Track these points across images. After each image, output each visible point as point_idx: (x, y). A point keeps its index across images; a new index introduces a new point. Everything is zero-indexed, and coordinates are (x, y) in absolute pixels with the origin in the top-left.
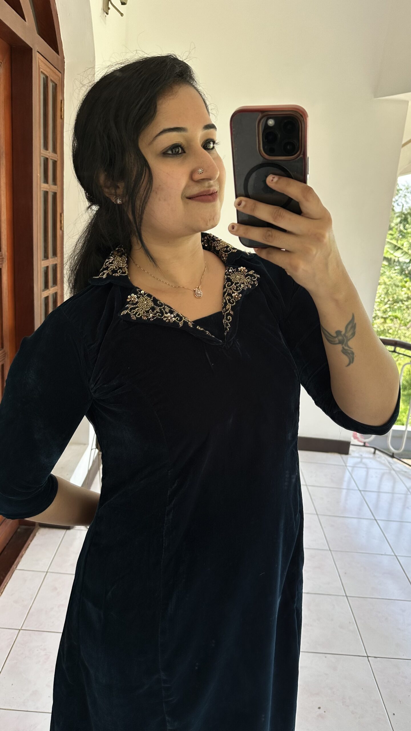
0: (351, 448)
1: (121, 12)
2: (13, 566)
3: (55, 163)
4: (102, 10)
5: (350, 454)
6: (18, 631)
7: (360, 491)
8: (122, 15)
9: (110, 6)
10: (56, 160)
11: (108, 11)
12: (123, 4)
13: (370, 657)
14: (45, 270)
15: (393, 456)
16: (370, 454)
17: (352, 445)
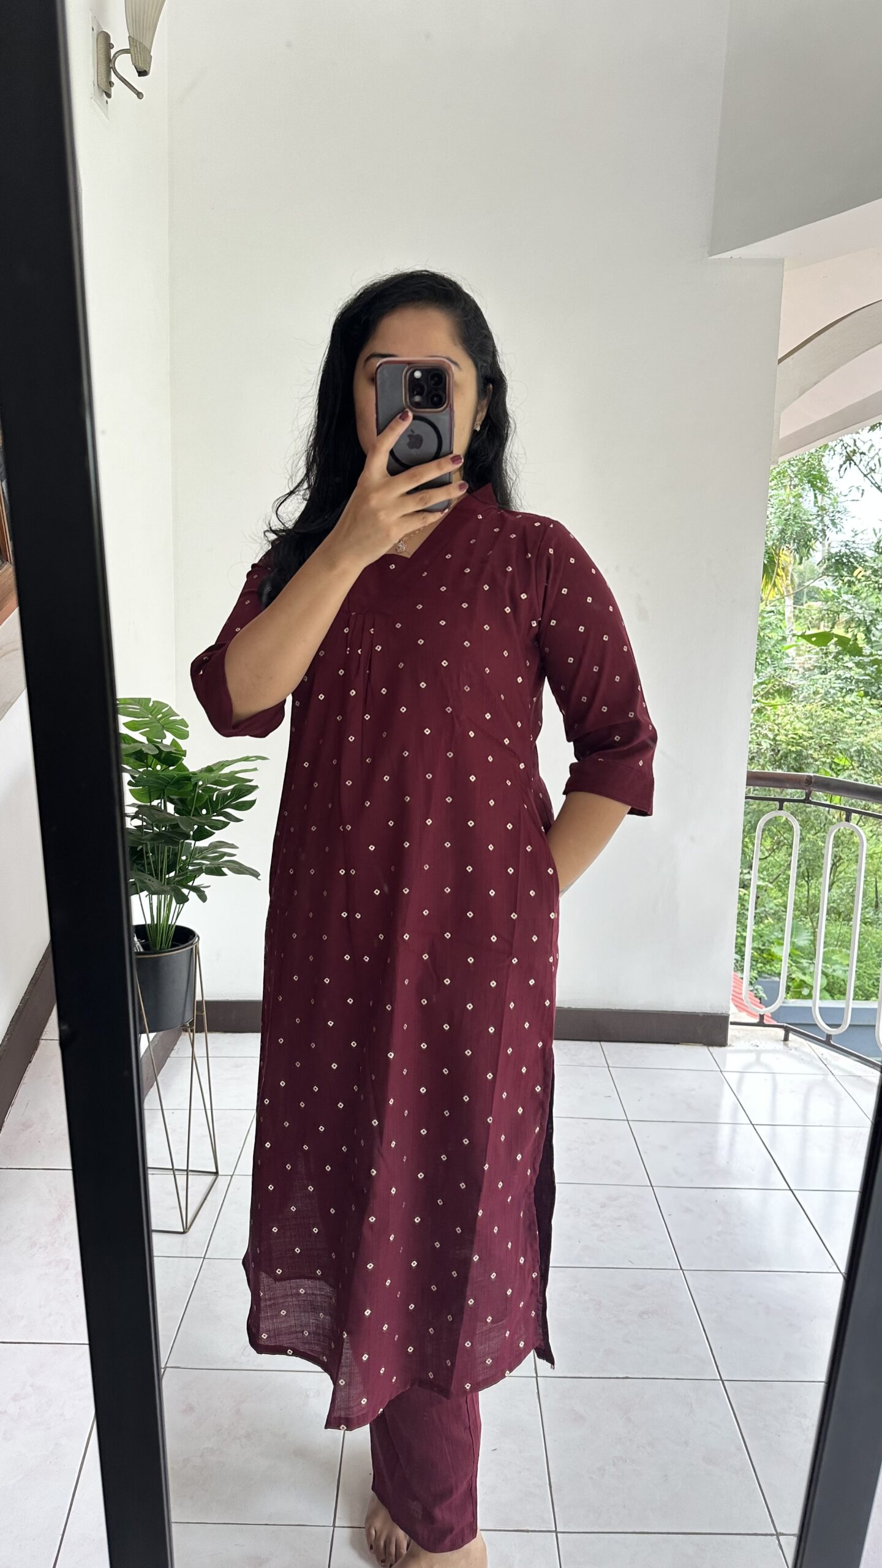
0: (732, 1030)
1: (137, 90)
4: (94, 85)
5: (730, 1045)
7: (753, 1125)
8: (139, 95)
9: (114, 78)
11: (111, 90)
12: (142, 73)
15: (827, 1042)
16: (777, 1041)
17: (733, 1023)
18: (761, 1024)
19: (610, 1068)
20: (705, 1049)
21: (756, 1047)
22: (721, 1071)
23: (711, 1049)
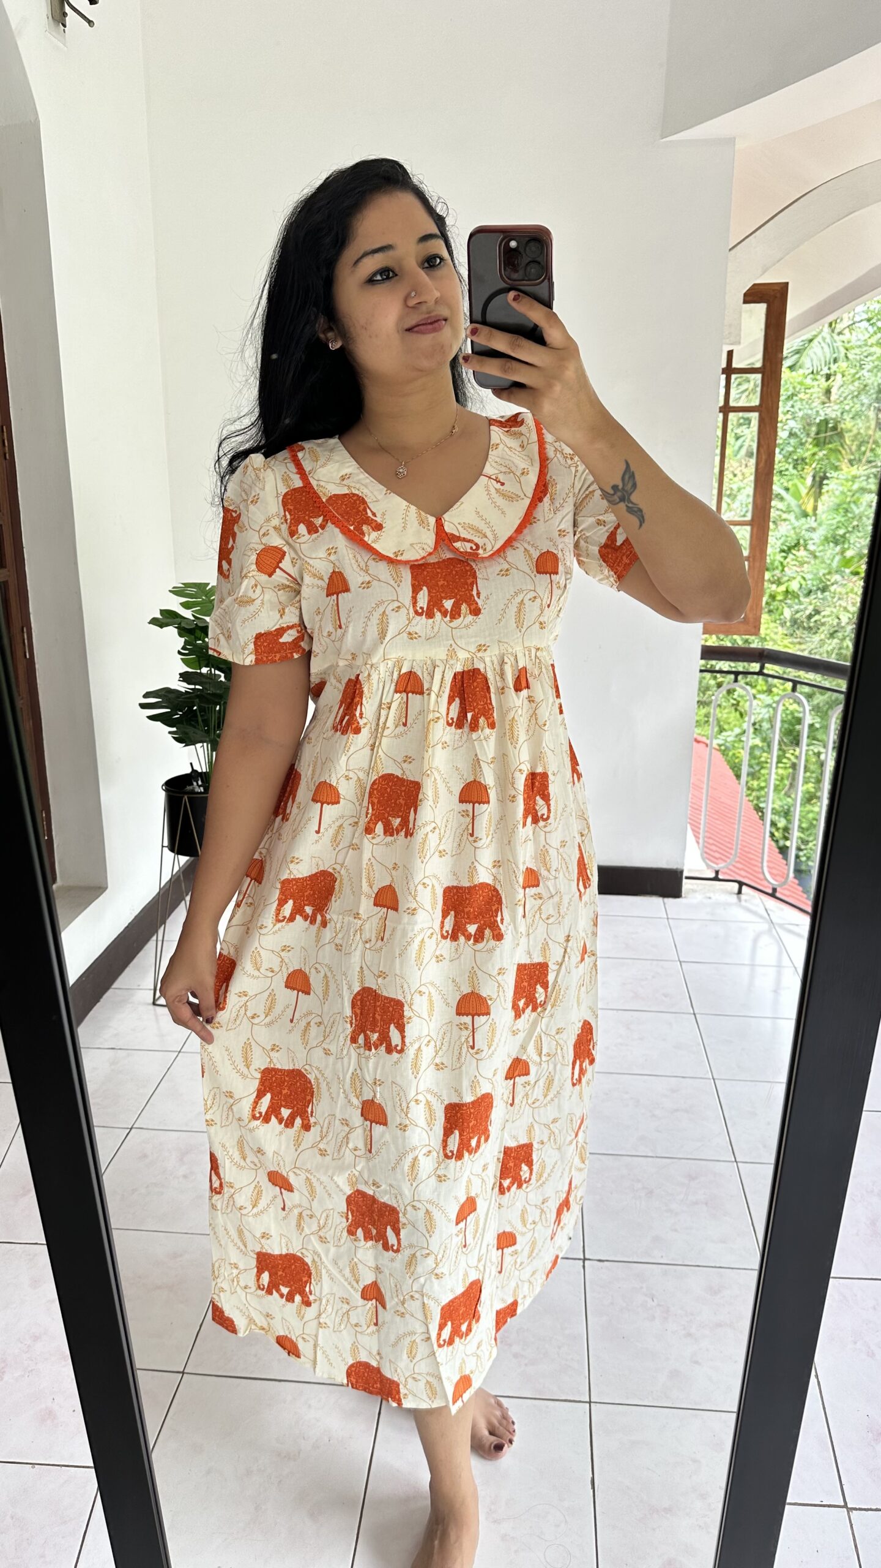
0: (686, 885)
1: (88, 19)
4: (48, 17)
5: (684, 897)
8: (90, 23)
9: (67, 9)
11: (66, 21)
13: (587, 1259)
15: (773, 895)
16: (731, 893)
17: (687, 878)
18: (716, 879)
20: (660, 900)
21: (709, 901)
22: (668, 918)
23: (667, 900)
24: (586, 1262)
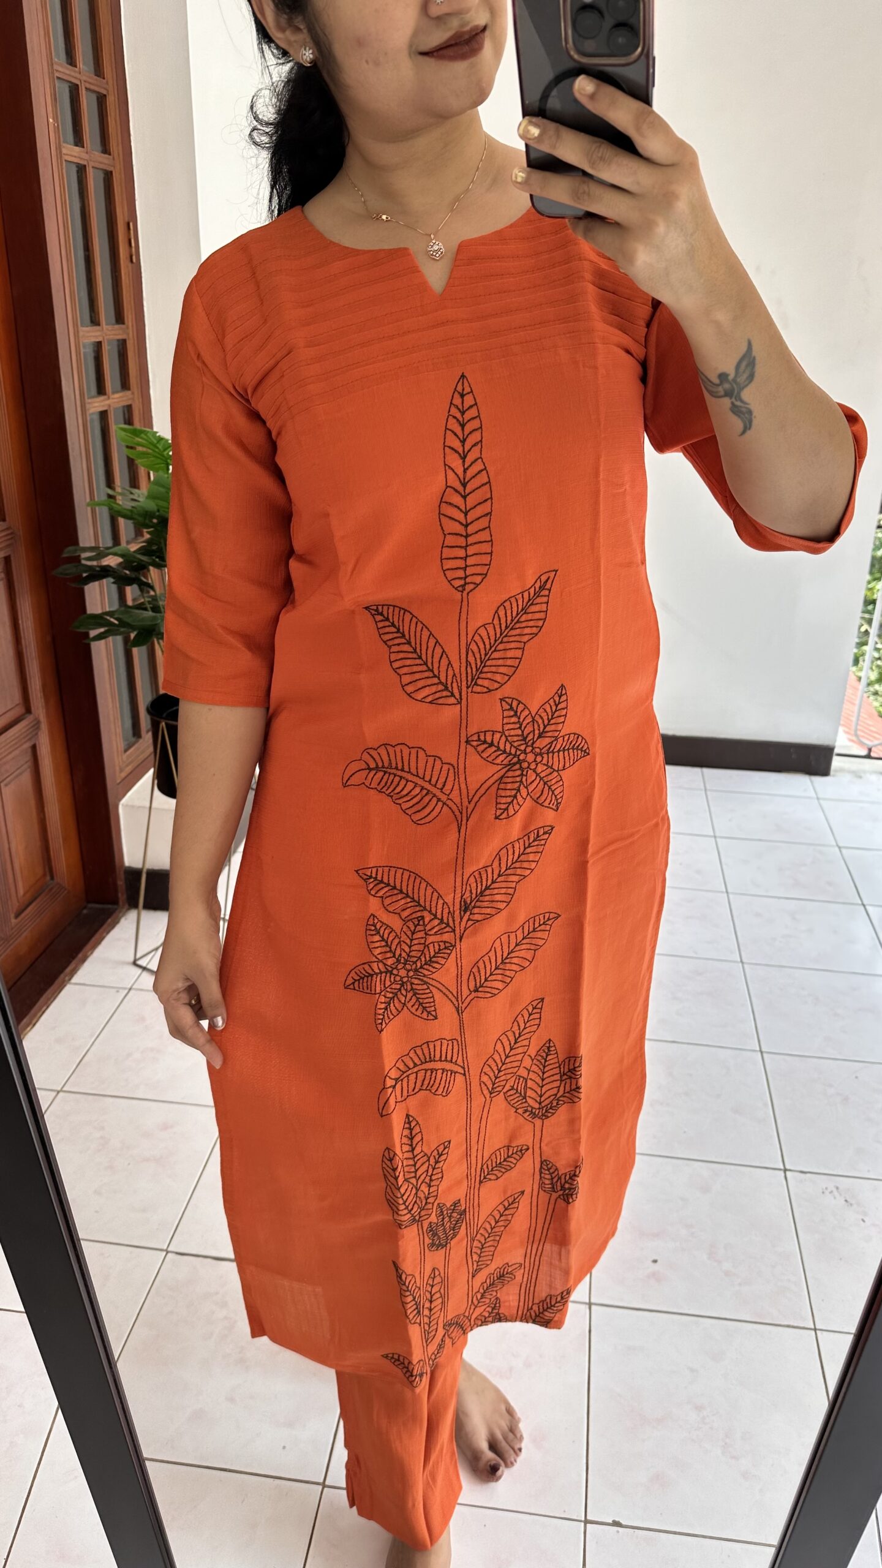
0: (836, 761)
2: (62, 976)
3: (101, 100)
5: (833, 775)
6: (54, 1094)
7: (840, 848)
10: (105, 92)
13: (790, 1170)
14: (94, 351)
17: (838, 754)
18: (868, 756)
19: (708, 793)
20: (808, 778)
22: (818, 799)
23: (812, 777)
24: (788, 1173)
